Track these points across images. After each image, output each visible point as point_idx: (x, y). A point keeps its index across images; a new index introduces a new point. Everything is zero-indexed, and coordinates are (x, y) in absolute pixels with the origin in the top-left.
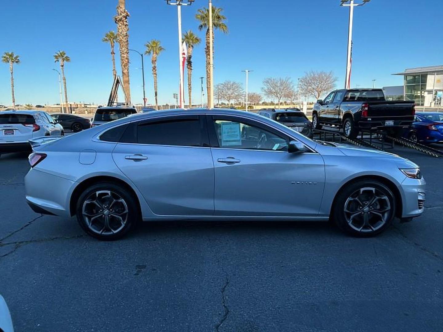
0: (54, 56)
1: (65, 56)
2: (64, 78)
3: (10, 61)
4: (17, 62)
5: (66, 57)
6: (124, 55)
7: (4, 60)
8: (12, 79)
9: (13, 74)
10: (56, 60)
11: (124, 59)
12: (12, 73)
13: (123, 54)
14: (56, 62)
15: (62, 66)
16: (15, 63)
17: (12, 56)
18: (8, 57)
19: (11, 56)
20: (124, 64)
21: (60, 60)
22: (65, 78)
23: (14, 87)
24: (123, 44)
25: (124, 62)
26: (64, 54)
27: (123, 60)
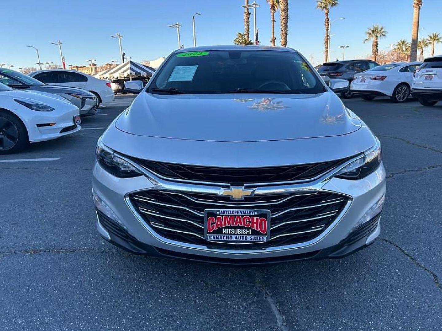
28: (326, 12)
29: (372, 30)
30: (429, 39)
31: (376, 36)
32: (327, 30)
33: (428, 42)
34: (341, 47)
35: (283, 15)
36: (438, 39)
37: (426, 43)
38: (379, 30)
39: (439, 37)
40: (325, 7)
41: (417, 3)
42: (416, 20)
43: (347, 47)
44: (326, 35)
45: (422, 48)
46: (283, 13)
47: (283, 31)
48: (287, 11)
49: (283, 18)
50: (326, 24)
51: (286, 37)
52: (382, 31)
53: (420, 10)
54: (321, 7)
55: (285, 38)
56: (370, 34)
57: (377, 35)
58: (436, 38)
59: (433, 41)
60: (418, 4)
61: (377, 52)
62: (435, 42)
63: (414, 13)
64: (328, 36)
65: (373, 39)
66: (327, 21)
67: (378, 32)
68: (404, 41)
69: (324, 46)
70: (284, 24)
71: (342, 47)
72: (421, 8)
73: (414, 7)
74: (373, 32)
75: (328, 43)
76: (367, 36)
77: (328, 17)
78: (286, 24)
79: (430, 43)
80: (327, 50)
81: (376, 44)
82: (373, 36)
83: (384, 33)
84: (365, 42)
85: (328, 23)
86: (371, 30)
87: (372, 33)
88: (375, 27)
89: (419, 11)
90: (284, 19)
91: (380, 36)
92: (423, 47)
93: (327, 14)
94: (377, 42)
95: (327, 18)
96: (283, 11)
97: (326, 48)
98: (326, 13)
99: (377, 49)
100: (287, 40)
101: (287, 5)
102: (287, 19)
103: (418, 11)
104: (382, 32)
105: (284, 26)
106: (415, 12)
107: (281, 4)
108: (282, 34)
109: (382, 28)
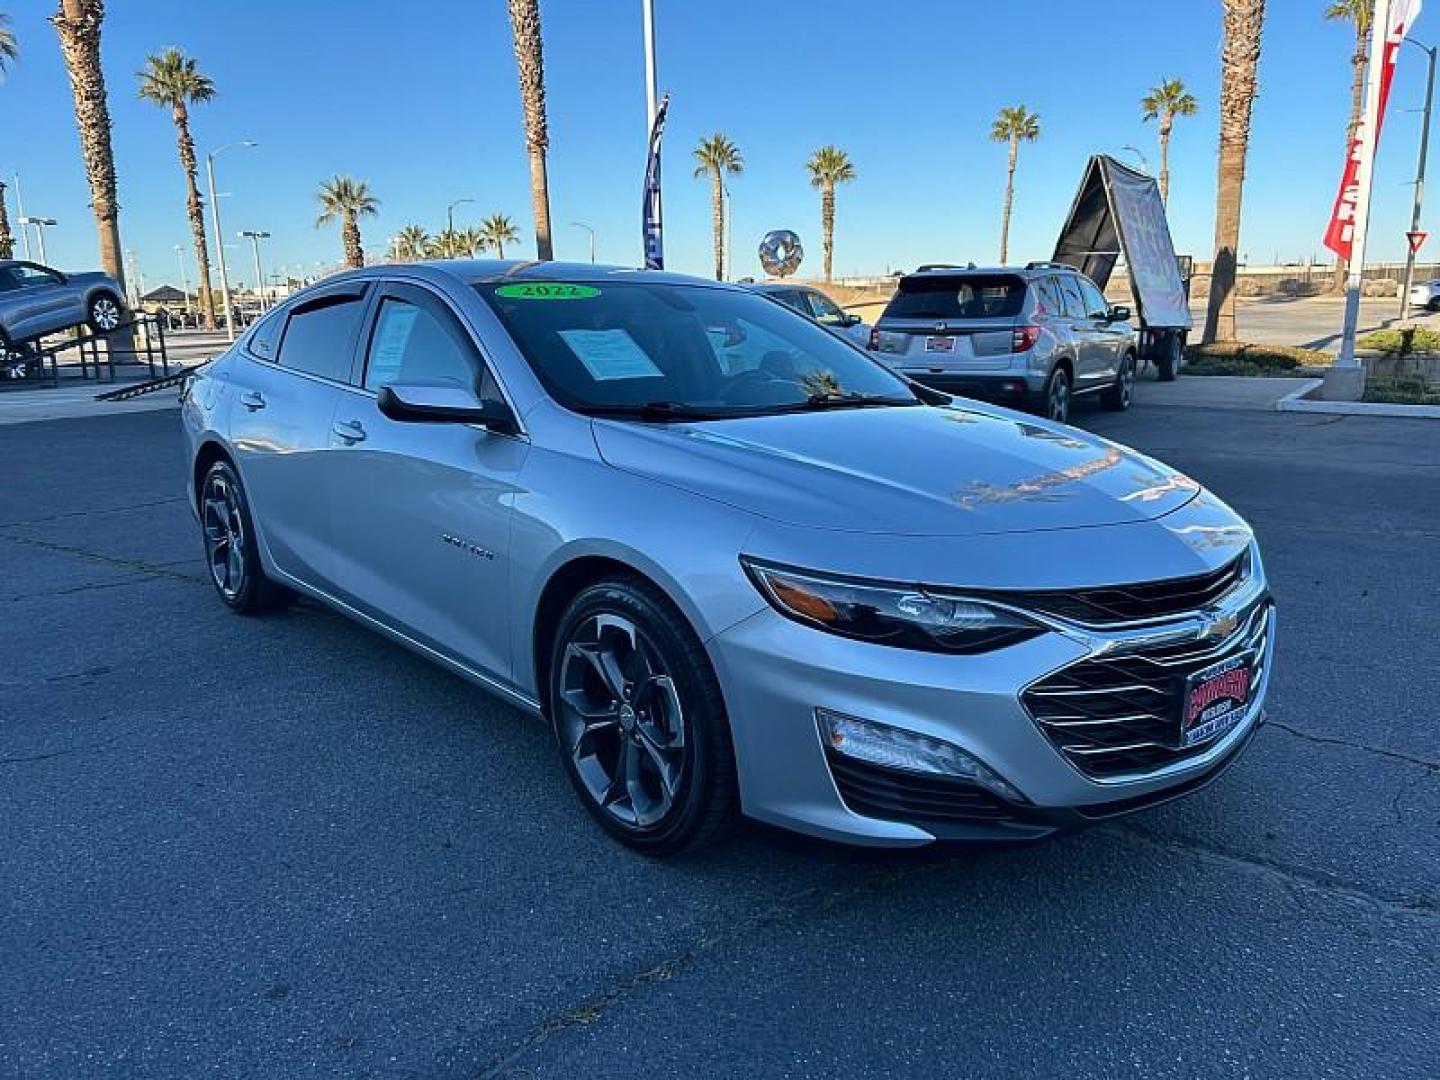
0: (1146, 100)
1: (1182, 95)
2: (1165, 176)
3: (1012, 137)
4: (1031, 135)
5: (1183, 100)
6: (1236, 69)
7: (997, 133)
8: (1011, 190)
9: (1014, 173)
10: (1149, 112)
11: (1234, 83)
12: (1011, 172)
13: (1233, 64)
14: (1146, 119)
15: (1166, 132)
16: (1025, 139)
17: (1021, 120)
18: (1009, 121)
19: (1018, 117)
20: (1230, 103)
21: (1163, 110)
22: (1167, 173)
23: (1012, 216)
24: (1237, 25)
25: (1233, 95)
26: (1179, 88)
27: (1230, 88)
28: (176, 113)
29: (336, 190)
30: (487, 229)
31: (352, 211)
32: (192, 174)
33: (482, 236)
34: (246, 234)
35: (89, 113)
36: (507, 232)
37: (478, 240)
38: (355, 193)
39: (509, 225)
40: (173, 98)
41: (537, 141)
42: (539, 186)
43: (266, 235)
44: (190, 192)
45: (470, 252)
46: (90, 104)
47: (96, 166)
48: (103, 102)
49: (89, 122)
50: (183, 155)
51: (111, 192)
52: (364, 197)
53: (546, 159)
54: (158, 95)
55: (108, 192)
56: (331, 201)
57: (353, 207)
58: (503, 230)
59: (498, 237)
60: (537, 143)
61: (361, 257)
62: (504, 240)
63: (533, 167)
64: (198, 194)
65: (341, 218)
66: (188, 145)
67: (353, 199)
68: (416, 231)
69: (192, 226)
70: (98, 143)
71: (250, 234)
72: (547, 153)
73: (529, 148)
74: (339, 196)
75: (201, 219)
76: (322, 208)
77: (189, 131)
78: (104, 143)
79: (491, 241)
80: (204, 242)
81: (353, 234)
82: (340, 209)
83: (372, 204)
84: (321, 225)
85: (190, 151)
86: (331, 190)
87: (335, 199)
88: (342, 181)
89: (544, 161)
90: (94, 125)
91: (362, 211)
92: (473, 250)
93: (183, 122)
94: (355, 228)
95: (187, 135)
96: (87, 99)
97: (197, 233)
98: (179, 119)
99: (358, 247)
100: (118, 200)
101: (99, 82)
102: (107, 128)
103: (540, 161)
104: (366, 200)
105: (98, 153)
106: (535, 162)
107: (77, 74)
108: (93, 179)
109: (363, 187)
